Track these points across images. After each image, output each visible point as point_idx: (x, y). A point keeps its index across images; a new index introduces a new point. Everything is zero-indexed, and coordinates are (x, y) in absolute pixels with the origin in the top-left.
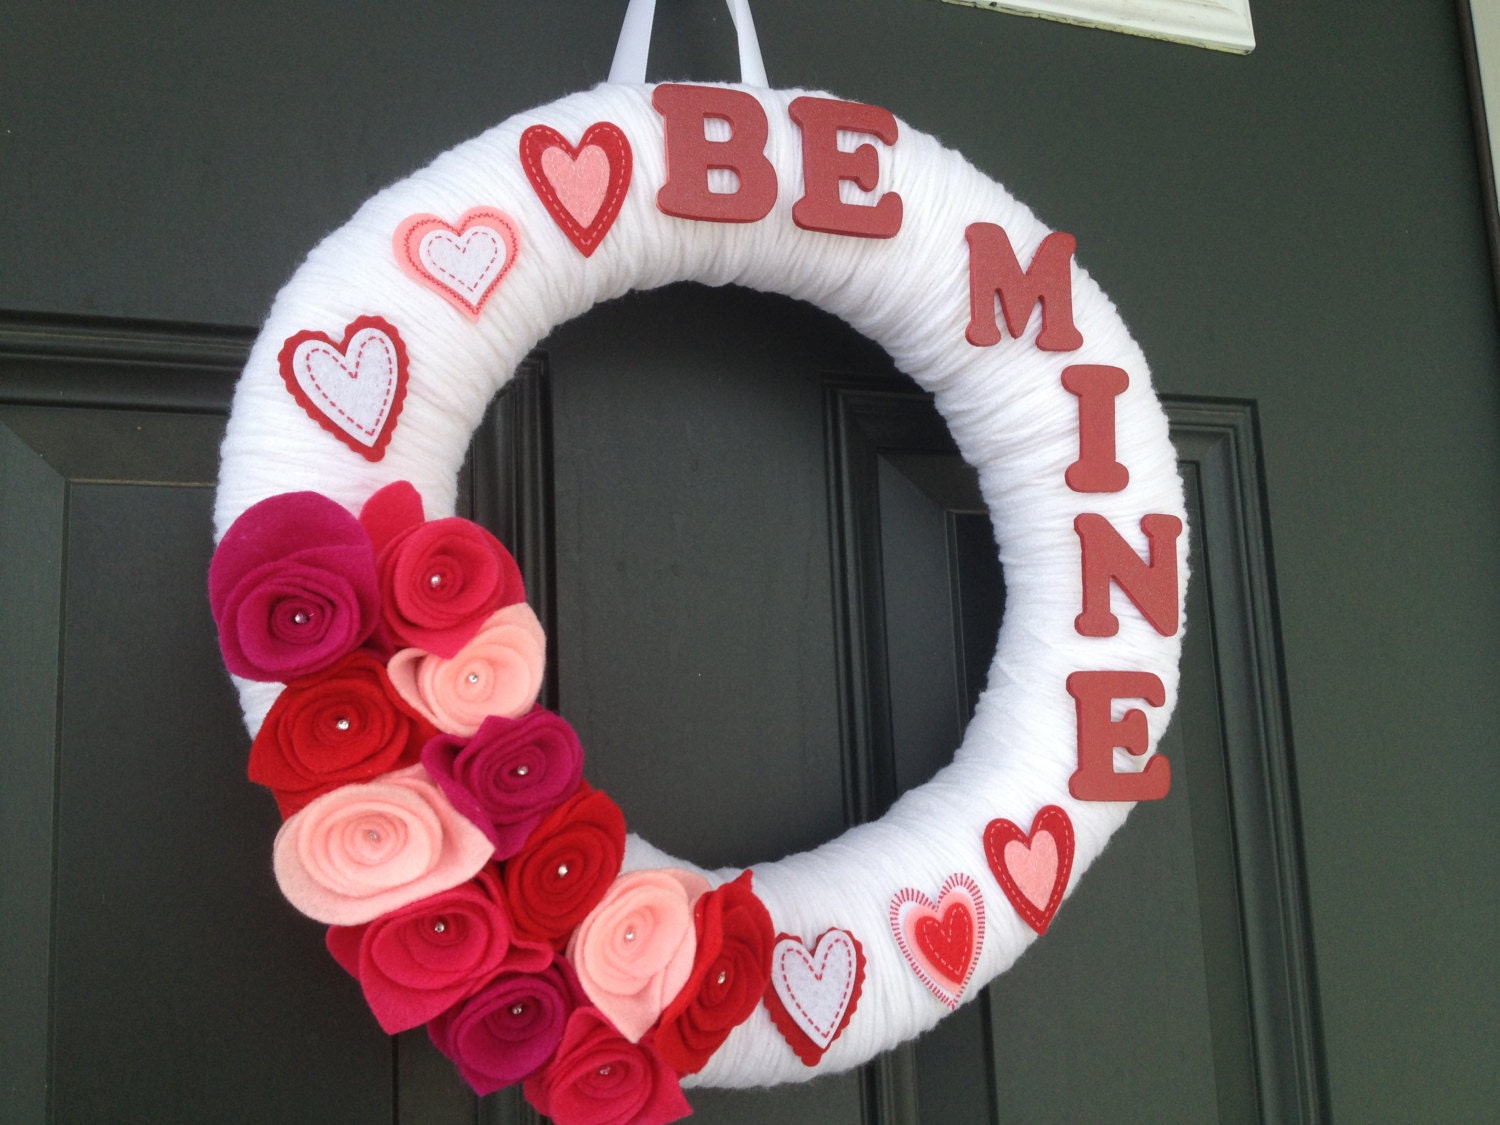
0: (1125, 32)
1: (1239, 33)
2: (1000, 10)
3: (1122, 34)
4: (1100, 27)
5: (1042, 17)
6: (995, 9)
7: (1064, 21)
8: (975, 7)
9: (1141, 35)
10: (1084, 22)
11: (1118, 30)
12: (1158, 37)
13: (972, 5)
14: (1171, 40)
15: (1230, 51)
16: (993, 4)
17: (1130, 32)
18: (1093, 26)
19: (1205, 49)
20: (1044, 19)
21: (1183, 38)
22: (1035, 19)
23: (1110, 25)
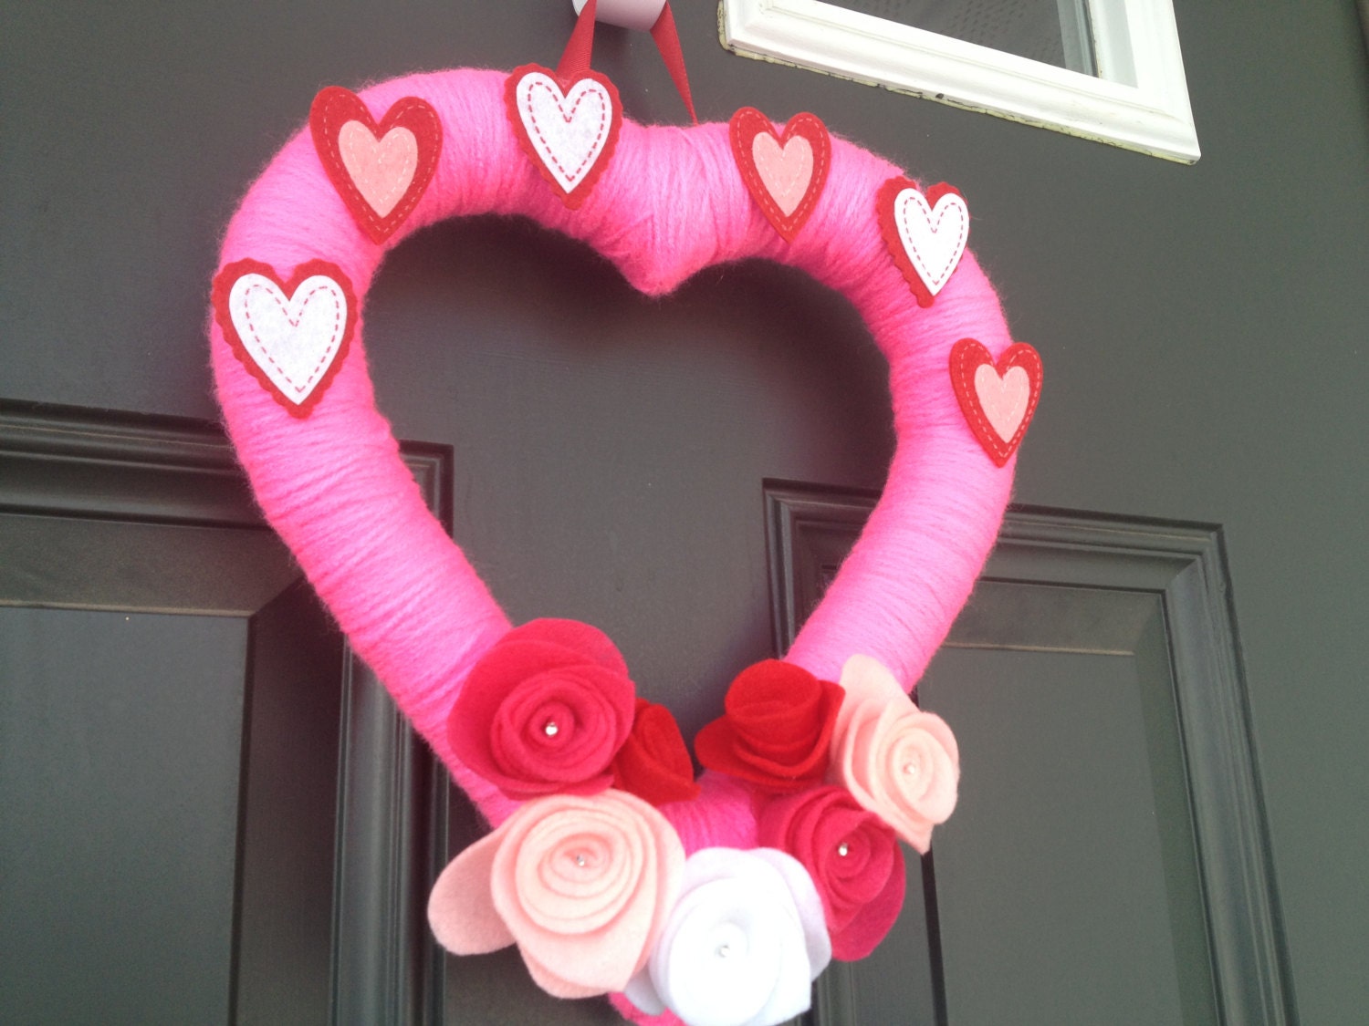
0: (1073, 134)
1: (1182, 141)
2: (946, 102)
3: (1069, 136)
4: (1048, 127)
5: (989, 112)
6: (941, 101)
7: (1011, 119)
8: (921, 98)
9: (1089, 138)
10: (1031, 121)
11: (1066, 131)
12: (1105, 141)
13: (917, 95)
14: (1118, 144)
15: (1176, 160)
16: (940, 96)
17: (1077, 134)
18: (1040, 125)
19: (1151, 157)
20: (991, 115)
21: (1129, 143)
22: (982, 114)
23: (1058, 125)
